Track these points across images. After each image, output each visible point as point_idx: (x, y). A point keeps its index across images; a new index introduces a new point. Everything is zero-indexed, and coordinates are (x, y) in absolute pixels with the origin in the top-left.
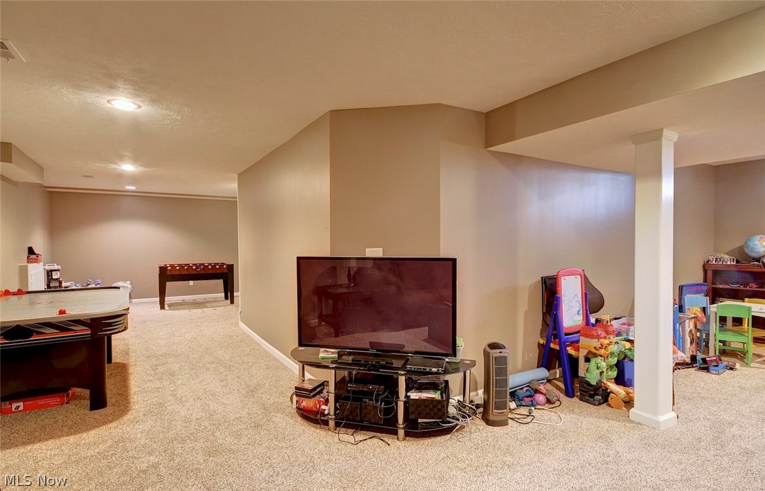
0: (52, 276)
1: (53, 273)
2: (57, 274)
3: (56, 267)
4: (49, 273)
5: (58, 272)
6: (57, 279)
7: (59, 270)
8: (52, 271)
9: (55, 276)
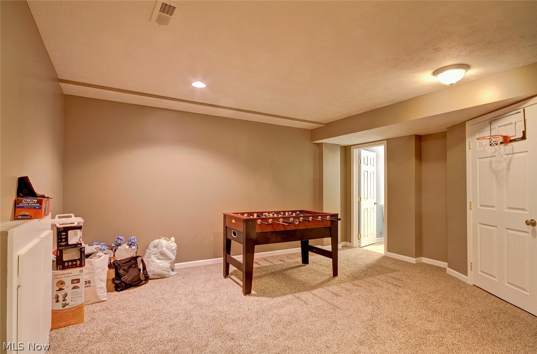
0: (67, 239)
1: (70, 232)
2: (76, 234)
3: (76, 221)
4: (62, 234)
5: (78, 231)
6: (75, 246)
7: (80, 228)
8: (66, 230)
9: (74, 238)
